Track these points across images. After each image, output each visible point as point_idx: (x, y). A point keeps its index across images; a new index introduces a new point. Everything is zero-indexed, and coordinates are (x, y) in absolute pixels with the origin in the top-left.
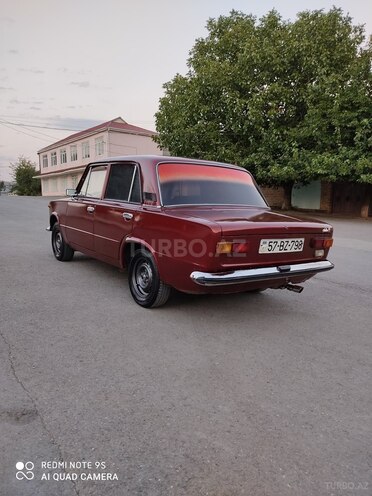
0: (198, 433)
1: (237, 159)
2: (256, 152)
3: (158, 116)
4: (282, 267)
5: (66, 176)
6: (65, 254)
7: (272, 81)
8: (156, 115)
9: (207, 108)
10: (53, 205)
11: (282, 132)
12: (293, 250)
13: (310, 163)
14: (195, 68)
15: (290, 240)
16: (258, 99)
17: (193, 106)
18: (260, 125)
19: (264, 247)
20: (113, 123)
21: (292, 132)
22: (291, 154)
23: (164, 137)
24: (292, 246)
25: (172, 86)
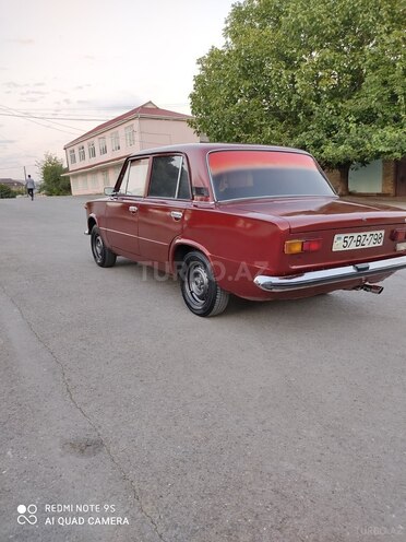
0: (286, 464)
1: (285, 140)
2: (306, 130)
3: (193, 97)
4: (360, 266)
5: (96, 171)
6: (107, 260)
7: (321, 47)
8: (191, 96)
9: (248, 84)
10: (90, 205)
11: (336, 105)
12: (372, 245)
13: (369, 139)
14: (233, 38)
15: (368, 234)
16: (306, 69)
17: (232, 83)
18: (310, 98)
19: (339, 244)
20: (143, 109)
21: (349, 105)
22: (348, 131)
23: (200, 121)
24: (371, 240)
25: (208, 62)
